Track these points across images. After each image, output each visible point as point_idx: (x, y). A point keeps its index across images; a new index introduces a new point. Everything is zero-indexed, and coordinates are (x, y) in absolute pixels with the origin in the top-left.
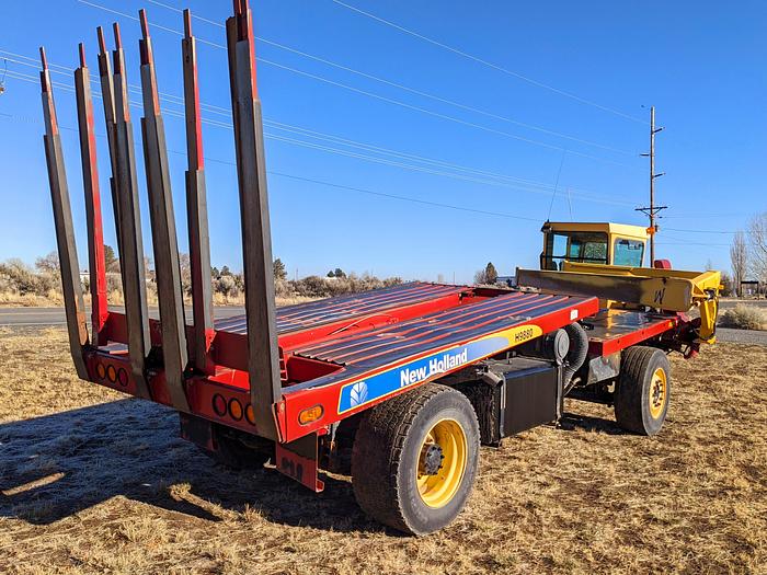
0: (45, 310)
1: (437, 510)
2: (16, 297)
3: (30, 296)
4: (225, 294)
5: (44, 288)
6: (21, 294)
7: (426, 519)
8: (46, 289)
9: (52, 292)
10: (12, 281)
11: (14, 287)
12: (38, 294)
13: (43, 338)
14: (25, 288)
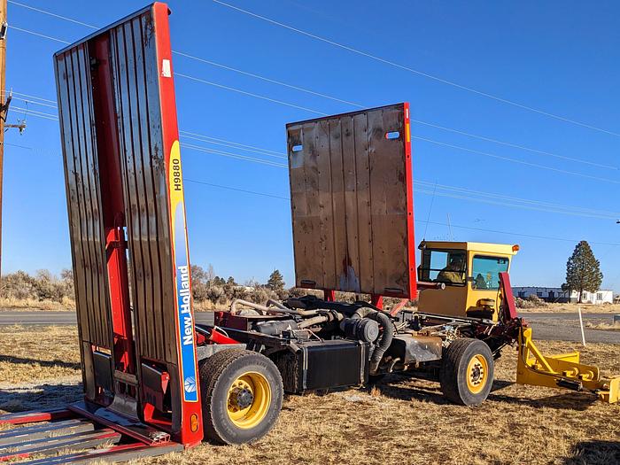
0: (58, 313)
1: (246, 430)
2: (36, 302)
3: (47, 302)
4: (214, 302)
5: (58, 294)
6: (40, 300)
7: (235, 434)
8: (61, 296)
9: (65, 299)
10: (34, 289)
11: (35, 294)
12: (53, 300)
13: (46, 333)
14: (43, 295)
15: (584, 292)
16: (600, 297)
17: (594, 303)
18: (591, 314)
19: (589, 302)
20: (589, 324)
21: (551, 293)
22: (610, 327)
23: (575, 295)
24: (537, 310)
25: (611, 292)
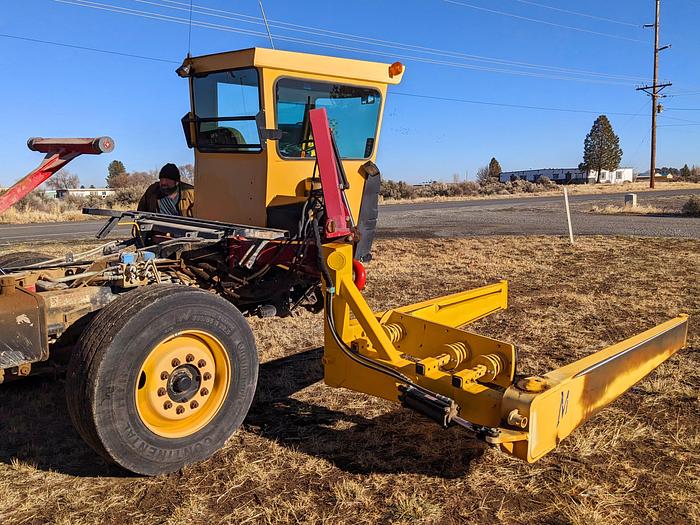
15: (603, 171)
16: (619, 176)
17: (613, 182)
18: (606, 194)
19: (608, 182)
20: (594, 207)
21: (568, 175)
22: (621, 210)
23: (593, 175)
24: (545, 194)
25: (631, 170)
